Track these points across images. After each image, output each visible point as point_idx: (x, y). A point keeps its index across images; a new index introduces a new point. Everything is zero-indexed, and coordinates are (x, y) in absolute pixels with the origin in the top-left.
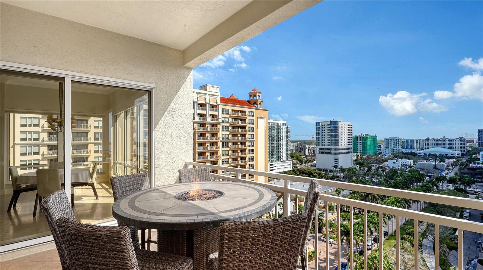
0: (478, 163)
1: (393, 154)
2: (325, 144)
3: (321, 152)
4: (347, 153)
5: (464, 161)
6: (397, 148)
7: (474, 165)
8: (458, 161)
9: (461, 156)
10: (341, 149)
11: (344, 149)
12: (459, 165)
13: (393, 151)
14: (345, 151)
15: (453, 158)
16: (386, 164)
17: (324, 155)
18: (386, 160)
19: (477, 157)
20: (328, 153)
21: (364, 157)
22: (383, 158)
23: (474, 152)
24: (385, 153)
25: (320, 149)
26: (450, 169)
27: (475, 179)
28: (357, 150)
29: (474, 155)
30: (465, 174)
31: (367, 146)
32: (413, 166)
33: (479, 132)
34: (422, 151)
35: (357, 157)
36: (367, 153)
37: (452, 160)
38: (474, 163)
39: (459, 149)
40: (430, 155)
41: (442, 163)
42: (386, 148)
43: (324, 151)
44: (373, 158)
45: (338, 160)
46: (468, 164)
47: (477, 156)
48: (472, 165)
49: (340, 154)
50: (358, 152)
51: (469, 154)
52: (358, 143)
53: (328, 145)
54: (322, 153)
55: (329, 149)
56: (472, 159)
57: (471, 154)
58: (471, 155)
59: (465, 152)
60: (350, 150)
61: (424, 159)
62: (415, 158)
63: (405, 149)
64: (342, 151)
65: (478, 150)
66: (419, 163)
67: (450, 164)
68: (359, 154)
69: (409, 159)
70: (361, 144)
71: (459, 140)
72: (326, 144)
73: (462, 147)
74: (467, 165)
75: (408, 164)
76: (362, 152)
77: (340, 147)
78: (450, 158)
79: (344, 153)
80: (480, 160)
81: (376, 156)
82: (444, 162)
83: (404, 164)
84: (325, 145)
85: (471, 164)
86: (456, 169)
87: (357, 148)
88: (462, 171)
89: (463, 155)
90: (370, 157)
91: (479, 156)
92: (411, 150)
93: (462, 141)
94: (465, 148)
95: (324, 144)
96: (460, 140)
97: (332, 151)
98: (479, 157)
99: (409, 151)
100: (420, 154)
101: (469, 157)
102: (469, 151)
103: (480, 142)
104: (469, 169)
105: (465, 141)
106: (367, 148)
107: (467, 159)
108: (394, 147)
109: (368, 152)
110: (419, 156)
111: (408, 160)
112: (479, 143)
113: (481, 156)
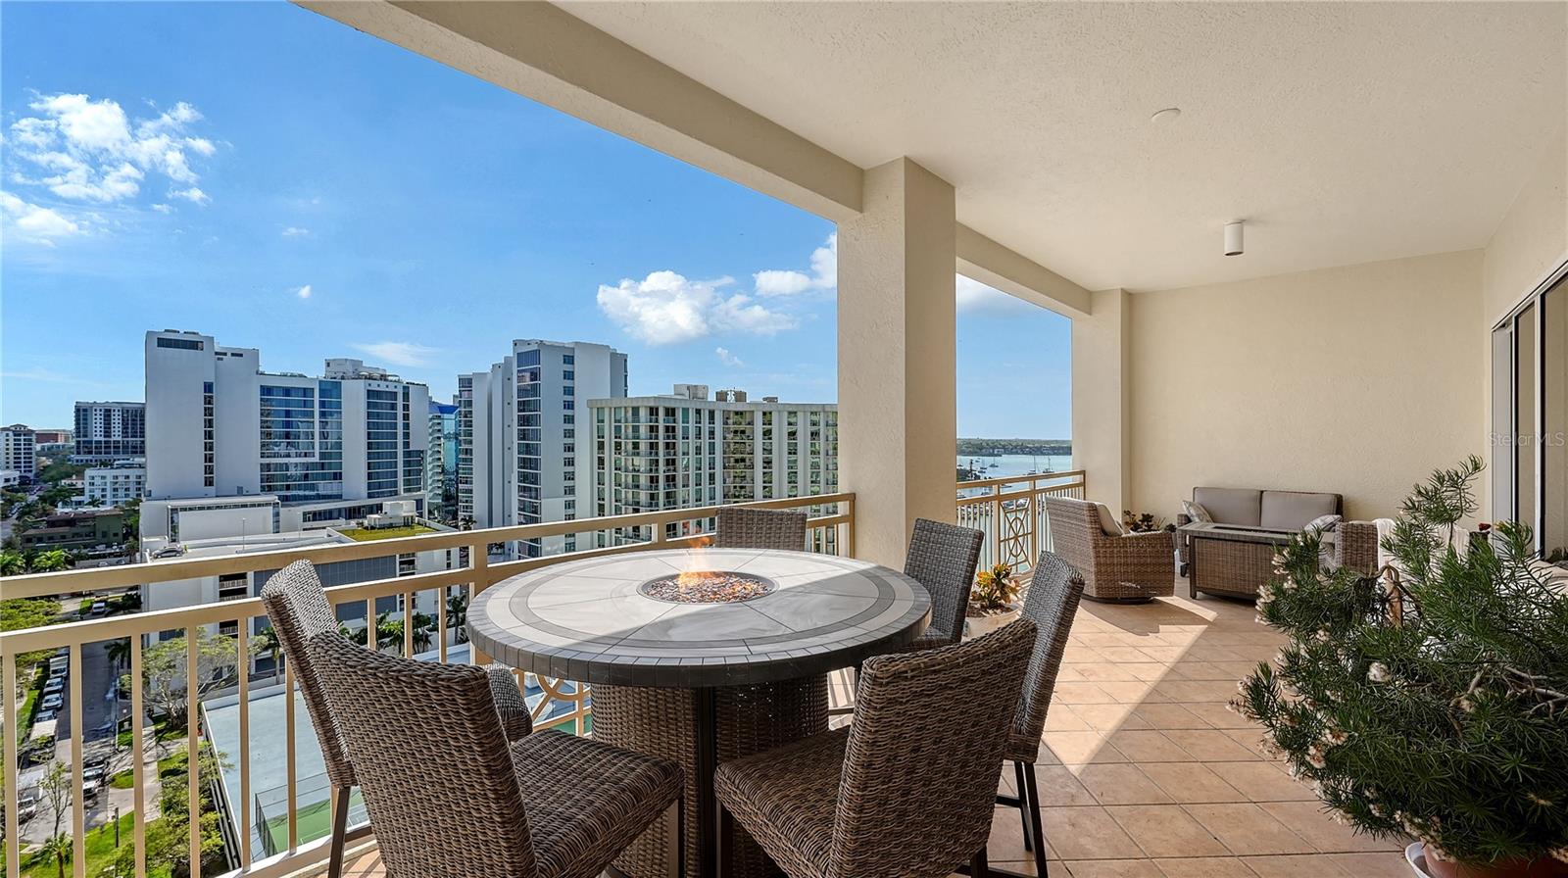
0: (79, 503)
5: (32, 498)
7: (66, 510)
9: (20, 484)
12: (15, 516)
19: (72, 485)
23: (63, 469)
27: (75, 551)
29: (63, 478)
30: (40, 540)
33: (77, 411)
38: (65, 504)
39: (12, 464)
46: (48, 507)
47: (74, 482)
48: (61, 510)
51: (46, 477)
56: (59, 491)
57: (52, 477)
58: (55, 480)
59: (31, 471)
65: (75, 463)
71: (11, 434)
73: (22, 456)
74: (45, 513)
80: (83, 492)
85: (57, 507)
88: (31, 531)
89: (24, 481)
91: (80, 482)
93: (22, 437)
94: (33, 460)
96: (15, 435)
98: (79, 486)
102: (48, 470)
103: (82, 439)
104: (52, 524)
105: (34, 437)
107: (41, 493)
112: (78, 442)
113: (87, 480)
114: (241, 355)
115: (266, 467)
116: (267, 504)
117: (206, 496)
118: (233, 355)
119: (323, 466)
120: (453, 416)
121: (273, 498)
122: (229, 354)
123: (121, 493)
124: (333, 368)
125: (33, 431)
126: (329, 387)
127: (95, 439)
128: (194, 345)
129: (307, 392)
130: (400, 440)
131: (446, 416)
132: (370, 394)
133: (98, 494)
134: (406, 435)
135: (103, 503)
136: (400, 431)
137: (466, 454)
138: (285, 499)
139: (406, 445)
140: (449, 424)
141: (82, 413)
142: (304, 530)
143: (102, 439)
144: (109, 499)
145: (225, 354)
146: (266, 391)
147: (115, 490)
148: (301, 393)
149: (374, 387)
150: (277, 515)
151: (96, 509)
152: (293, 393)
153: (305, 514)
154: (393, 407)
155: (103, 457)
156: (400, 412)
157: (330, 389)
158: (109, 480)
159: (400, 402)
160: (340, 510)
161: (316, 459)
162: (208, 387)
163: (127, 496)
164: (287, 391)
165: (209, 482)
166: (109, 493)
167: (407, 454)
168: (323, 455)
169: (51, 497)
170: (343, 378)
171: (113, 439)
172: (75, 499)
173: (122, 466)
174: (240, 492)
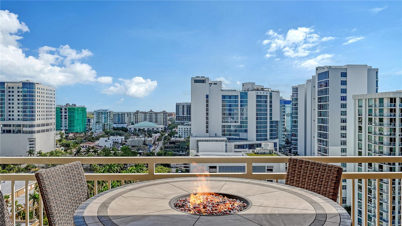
0: (177, 137)
1: (104, 130)
2: (13, 117)
3: (7, 130)
4: (47, 130)
6: (109, 123)
7: (174, 139)
8: (162, 135)
10: (38, 126)
11: (43, 125)
13: (104, 127)
14: (45, 128)
15: (158, 132)
16: (97, 142)
17: (11, 135)
18: (98, 139)
19: (175, 131)
20: (19, 132)
21: (71, 135)
22: (93, 136)
23: (173, 125)
24: (95, 130)
25: (4, 125)
26: (156, 144)
28: (61, 126)
29: (173, 128)
30: (168, 148)
31: (74, 120)
32: (125, 144)
34: (132, 126)
35: (61, 136)
36: (73, 130)
37: (158, 135)
38: (174, 137)
40: (139, 130)
41: (150, 139)
42: (97, 122)
43: (12, 128)
44: (82, 137)
45: (34, 141)
49: (38, 132)
50: (62, 128)
52: (62, 116)
53: (19, 119)
54: (9, 132)
55: (19, 126)
57: (171, 128)
59: (166, 126)
60: (51, 127)
61: (135, 135)
62: (126, 134)
63: (116, 124)
64: (41, 128)
65: (176, 124)
66: (130, 139)
67: (156, 139)
68: (63, 131)
69: (120, 135)
70: (65, 118)
72: (16, 117)
74: (169, 139)
75: (120, 141)
76: (67, 128)
77: (36, 122)
78: (156, 132)
79: (43, 131)
81: (85, 134)
82: (151, 137)
83: (116, 142)
84: (13, 119)
85: (172, 138)
86: (161, 144)
87: (61, 124)
88: (166, 145)
90: (78, 135)
92: (122, 125)
94: (167, 122)
95: (11, 117)
97: (25, 129)
99: (120, 126)
100: (130, 129)
101: (170, 130)
106: (74, 123)
108: (105, 122)
109: (75, 128)
110: (130, 131)
111: (120, 137)
113: (178, 129)
114: (216, 84)
115: (223, 126)
116: (224, 141)
117: (206, 137)
118: (214, 84)
119: (241, 127)
120: (290, 105)
121: (225, 138)
122: (213, 84)
123: (186, 134)
124: (245, 87)
125: (167, 113)
126: (243, 95)
127: (181, 115)
128: (203, 81)
129: (236, 97)
130: (268, 116)
131: (287, 105)
132: (258, 97)
133: (181, 134)
134: (271, 114)
135: (182, 137)
136: (268, 112)
137: (295, 123)
138: (229, 139)
139: (271, 118)
140: (288, 109)
141: (178, 106)
142: (235, 152)
143: (182, 115)
144: (183, 136)
145: (212, 84)
146: (224, 97)
147: (185, 133)
148: (234, 97)
149: (259, 94)
150: (226, 145)
151: (180, 139)
152: (232, 97)
153: (235, 145)
154: (266, 102)
155: (182, 121)
156: (268, 104)
157: (244, 95)
158: (183, 129)
159: (268, 100)
160: (246, 145)
161: (239, 124)
162: (207, 96)
163: (187, 135)
164: (230, 97)
165: (207, 132)
166: (183, 134)
167: (271, 122)
168: (241, 122)
169: (170, 134)
170: (248, 90)
171: (185, 115)
172: (176, 135)
173: (186, 125)
174: (216, 136)
